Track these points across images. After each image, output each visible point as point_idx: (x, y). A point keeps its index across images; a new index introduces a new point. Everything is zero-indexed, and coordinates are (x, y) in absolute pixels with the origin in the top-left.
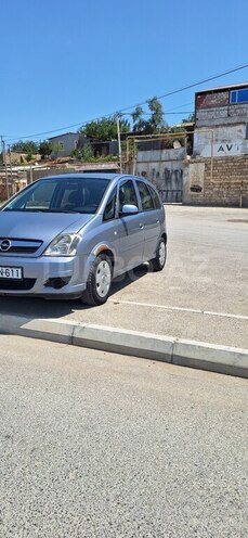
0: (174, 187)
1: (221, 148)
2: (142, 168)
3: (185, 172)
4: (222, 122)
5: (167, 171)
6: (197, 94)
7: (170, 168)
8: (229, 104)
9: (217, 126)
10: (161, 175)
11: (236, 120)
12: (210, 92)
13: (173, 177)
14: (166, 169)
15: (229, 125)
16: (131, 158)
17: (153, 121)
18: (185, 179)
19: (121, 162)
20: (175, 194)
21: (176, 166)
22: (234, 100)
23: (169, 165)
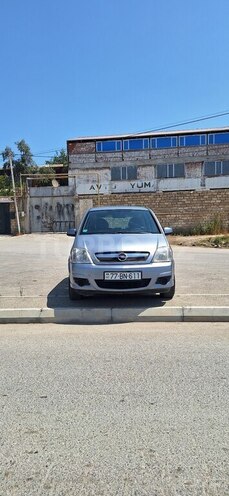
0: (67, 218)
1: (92, 187)
2: (35, 202)
3: (76, 206)
4: (91, 166)
5: (59, 205)
6: (69, 142)
7: (61, 203)
8: (96, 152)
9: (87, 169)
10: (54, 208)
11: (102, 165)
12: (79, 141)
13: (65, 210)
14: (58, 204)
15: (97, 169)
16: (24, 194)
17: (23, 161)
18: (76, 212)
19: (15, 196)
20: (68, 224)
21: (67, 201)
22: (99, 149)
23: (61, 200)
